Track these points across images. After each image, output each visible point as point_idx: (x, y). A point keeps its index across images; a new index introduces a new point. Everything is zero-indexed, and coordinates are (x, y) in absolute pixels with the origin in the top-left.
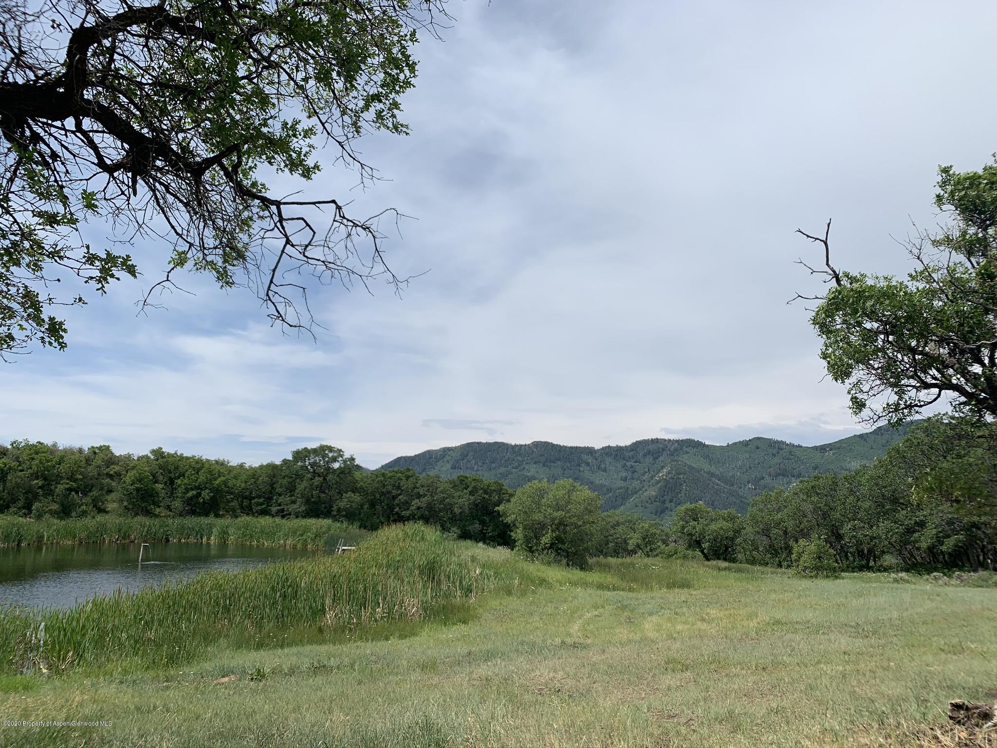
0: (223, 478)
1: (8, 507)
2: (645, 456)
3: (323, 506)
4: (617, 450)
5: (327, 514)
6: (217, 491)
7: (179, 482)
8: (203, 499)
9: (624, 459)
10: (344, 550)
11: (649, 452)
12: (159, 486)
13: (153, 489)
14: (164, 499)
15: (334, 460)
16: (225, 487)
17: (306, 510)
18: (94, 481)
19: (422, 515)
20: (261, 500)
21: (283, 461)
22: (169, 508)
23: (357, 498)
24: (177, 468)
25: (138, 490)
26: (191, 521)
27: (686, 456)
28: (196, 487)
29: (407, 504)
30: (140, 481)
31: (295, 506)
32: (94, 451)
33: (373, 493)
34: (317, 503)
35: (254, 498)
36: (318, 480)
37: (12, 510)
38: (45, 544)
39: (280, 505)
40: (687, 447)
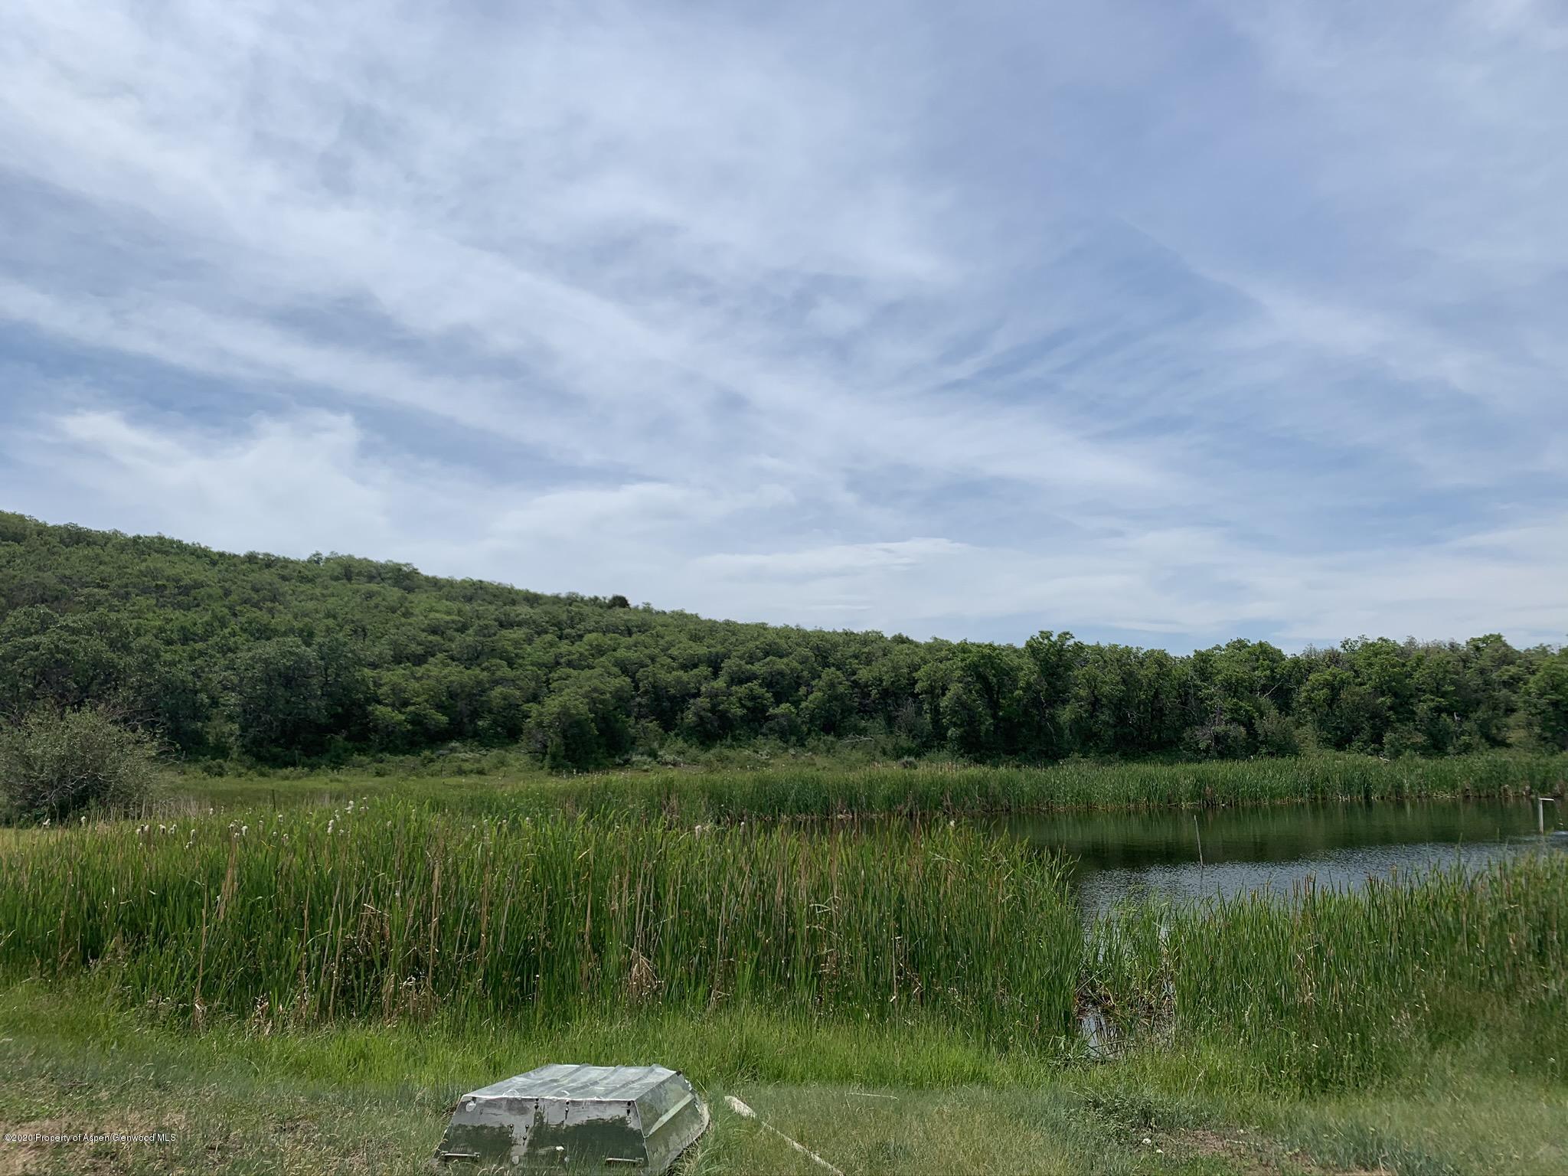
1: (1349, 741)
18: (1479, 695)
30: (1555, 690)
32: (1476, 647)
37: (1357, 744)
38: (1407, 797)
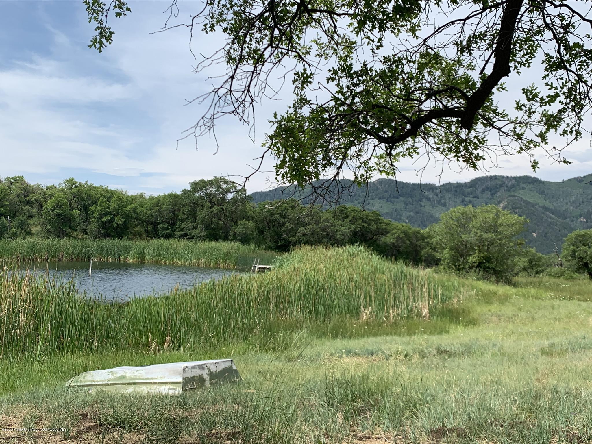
0: (133, 206)
2: (483, 191)
3: (221, 231)
4: (457, 187)
5: (226, 238)
6: (127, 217)
7: (93, 208)
8: (117, 223)
9: (463, 195)
10: (260, 268)
11: (488, 188)
12: (76, 212)
13: (71, 215)
14: (79, 223)
15: (228, 191)
16: (135, 213)
17: (207, 234)
18: (17, 207)
19: (307, 241)
20: (166, 225)
21: (183, 191)
22: (85, 232)
23: (251, 224)
24: (89, 196)
25: (58, 215)
26: (109, 243)
27: (522, 192)
28: (108, 212)
29: (293, 232)
30: (59, 208)
31: (197, 231)
33: (262, 221)
34: (215, 229)
35: (159, 224)
36: (215, 209)
39: (182, 230)
40: (523, 183)
